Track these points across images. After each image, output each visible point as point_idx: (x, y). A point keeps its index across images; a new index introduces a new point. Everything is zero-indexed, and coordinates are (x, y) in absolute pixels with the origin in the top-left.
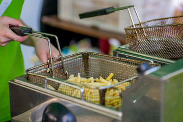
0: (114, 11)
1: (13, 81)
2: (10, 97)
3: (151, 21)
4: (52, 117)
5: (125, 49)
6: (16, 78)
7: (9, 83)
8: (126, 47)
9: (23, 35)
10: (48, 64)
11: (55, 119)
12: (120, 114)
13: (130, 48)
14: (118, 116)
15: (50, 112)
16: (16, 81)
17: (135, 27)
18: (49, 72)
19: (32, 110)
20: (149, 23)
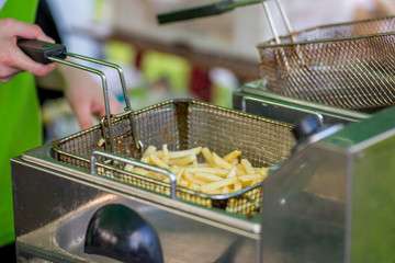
0: (232, 9)
1: (20, 158)
2: (14, 192)
3: (314, 29)
4: (106, 235)
5: (258, 89)
6: (27, 153)
7: (12, 162)
8: (261, 85)
9: (46, 62)
10: (101, 128)
11: (114, 240)
12: (257, 228)
13: (270, 88)
14: (252, 232)
15: (102, 225)
16: (28, 158)
17: (279, 42)
18: (104, 145)
19: (61, 219)
20: (309, 34)
